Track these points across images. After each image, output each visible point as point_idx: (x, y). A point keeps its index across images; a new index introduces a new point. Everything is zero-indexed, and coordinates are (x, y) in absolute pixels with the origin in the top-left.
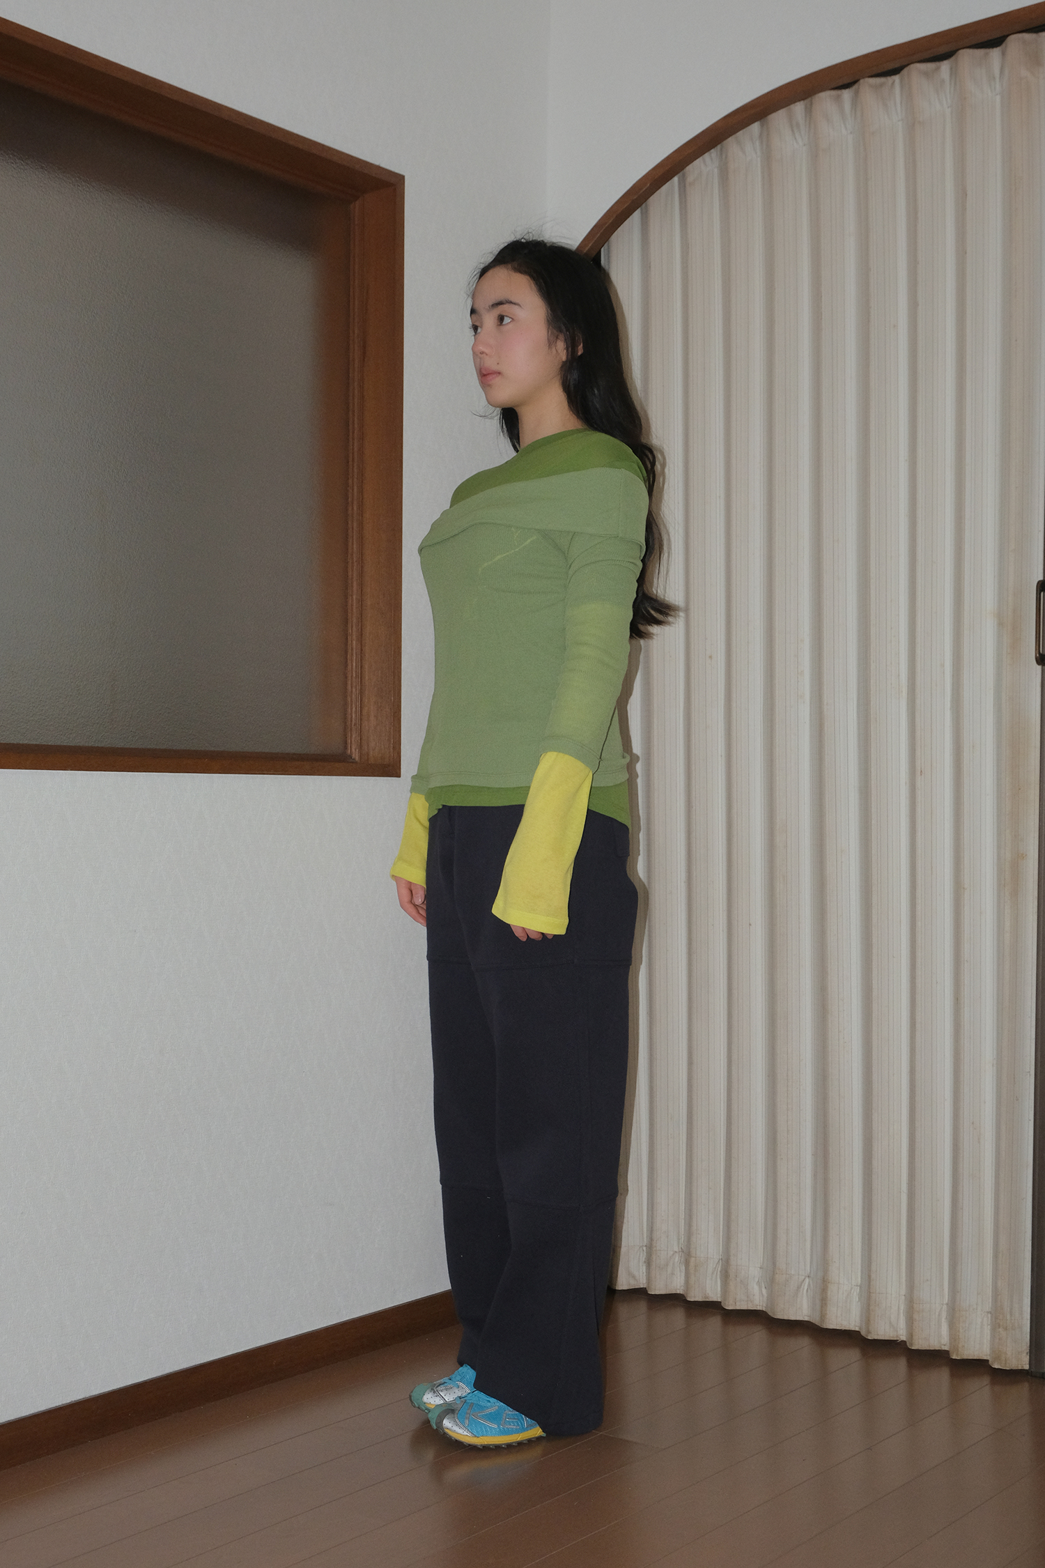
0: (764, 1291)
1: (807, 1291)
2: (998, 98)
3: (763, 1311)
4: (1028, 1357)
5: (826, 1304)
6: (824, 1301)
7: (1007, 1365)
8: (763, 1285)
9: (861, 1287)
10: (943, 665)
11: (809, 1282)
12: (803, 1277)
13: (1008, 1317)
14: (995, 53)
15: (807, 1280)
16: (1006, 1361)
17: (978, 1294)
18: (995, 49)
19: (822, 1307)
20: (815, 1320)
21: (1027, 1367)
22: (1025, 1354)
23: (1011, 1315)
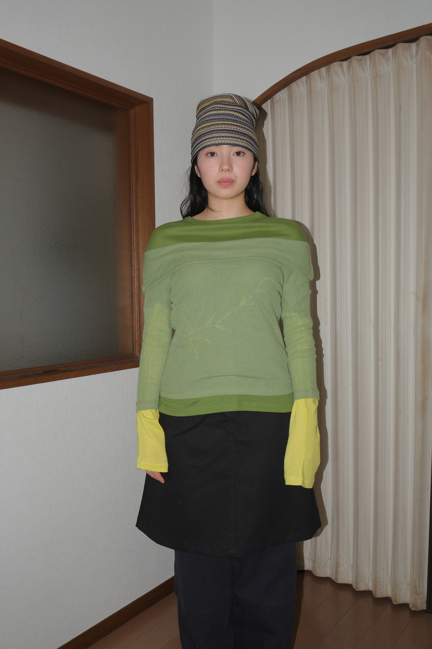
0: (311, 563)
1: (329, 565)
2: (415, 65)
3: (310, 570)
4: (426, 605)
5: (338, 573)
6: (337, 572)
7: (418, 609)
8: (310, 561)
9: (352, 567)
10: (390, 314)
11: (330, 563)
12: (328, 560)
13: (418, 589)
14: (414, 45)
15: (329, 561)
16: (417, 607)
17: (404, 577)
18: (413, 43)
19: (336, 574)
20: (333, 578)
21: (425, 609)
22: (424, 604)
23: (419, 588)
